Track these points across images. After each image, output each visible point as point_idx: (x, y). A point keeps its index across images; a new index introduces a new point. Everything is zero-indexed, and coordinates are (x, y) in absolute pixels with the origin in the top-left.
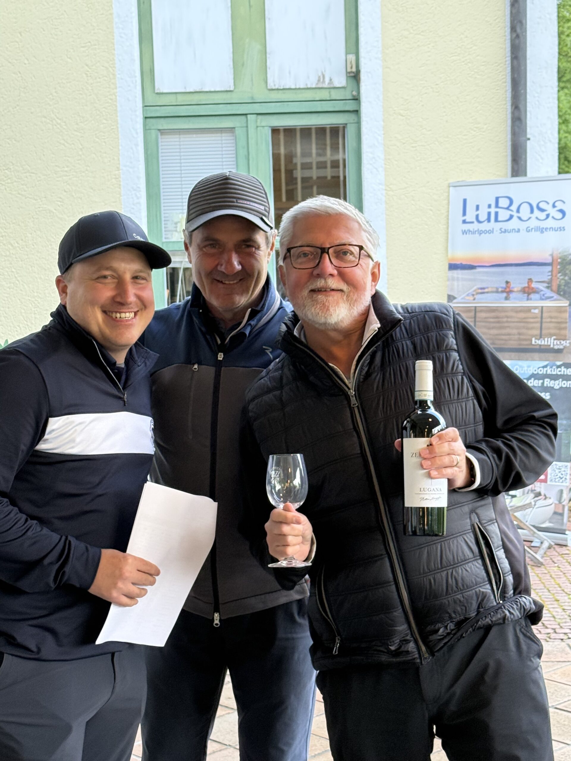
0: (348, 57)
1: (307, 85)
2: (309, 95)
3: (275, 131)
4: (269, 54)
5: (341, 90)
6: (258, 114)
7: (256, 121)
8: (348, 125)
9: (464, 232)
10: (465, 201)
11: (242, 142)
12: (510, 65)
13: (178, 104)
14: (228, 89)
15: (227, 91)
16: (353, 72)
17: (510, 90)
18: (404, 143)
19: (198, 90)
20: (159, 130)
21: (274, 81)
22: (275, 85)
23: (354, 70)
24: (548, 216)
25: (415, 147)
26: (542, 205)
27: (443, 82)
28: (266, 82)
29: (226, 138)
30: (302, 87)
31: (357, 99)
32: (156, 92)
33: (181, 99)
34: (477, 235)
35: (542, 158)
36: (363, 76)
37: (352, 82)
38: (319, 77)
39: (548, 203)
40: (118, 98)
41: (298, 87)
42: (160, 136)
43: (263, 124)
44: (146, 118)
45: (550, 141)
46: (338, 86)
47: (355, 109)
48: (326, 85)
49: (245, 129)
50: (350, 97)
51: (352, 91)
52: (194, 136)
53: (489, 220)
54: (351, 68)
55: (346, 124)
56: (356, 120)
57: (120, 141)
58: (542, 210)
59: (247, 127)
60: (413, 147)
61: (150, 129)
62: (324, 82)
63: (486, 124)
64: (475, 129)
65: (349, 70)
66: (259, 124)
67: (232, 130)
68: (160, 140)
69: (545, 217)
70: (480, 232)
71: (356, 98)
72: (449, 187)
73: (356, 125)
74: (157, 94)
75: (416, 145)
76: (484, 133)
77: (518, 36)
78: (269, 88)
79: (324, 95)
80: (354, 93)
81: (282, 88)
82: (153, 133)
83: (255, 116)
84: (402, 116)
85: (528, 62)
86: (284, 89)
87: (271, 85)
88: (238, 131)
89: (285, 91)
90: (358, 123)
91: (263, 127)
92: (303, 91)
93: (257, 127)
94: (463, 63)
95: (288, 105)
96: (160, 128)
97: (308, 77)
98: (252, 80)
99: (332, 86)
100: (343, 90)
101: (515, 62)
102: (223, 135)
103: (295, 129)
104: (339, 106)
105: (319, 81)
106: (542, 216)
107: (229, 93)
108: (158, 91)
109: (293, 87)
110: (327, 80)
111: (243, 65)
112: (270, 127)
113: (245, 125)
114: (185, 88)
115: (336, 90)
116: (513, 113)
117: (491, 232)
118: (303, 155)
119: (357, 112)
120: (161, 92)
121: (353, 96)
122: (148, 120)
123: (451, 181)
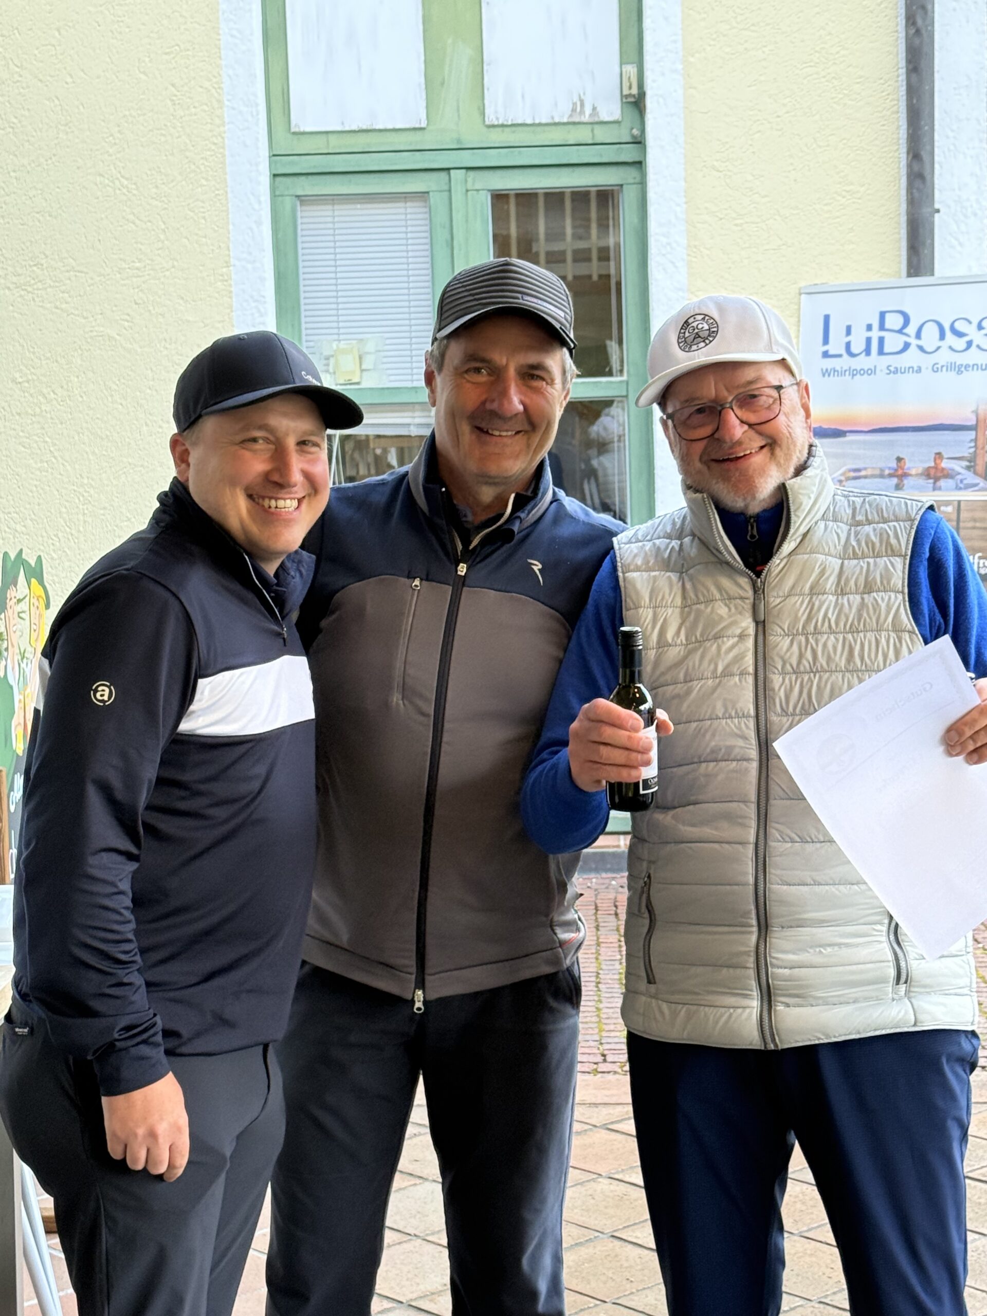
0: (624, 70)
1: (553, 118)
2: (556, 136)
3: (499, 198)
4: (489, 64)
5: (612, 126)
6: (468, 169)
7: (466, 181)
8: (624, 187)
9: (826, 373)
10: (827, 318)
11: (441, 217)
12: (905, 83)
13: (330, 151)
14: (417, 126)
15: (415, 129)
16: (634, 96)
17: (905, 127)
18: (721, 219)
19: (364, 127)
20: (298, 196)
21: (496, 112)
22: (497, 119)
23: (635, 91)
24: (969, 344)
25: (741, 225)
26: (959, 326)
27: (787, 112)
28: (483, 114)
29: (413, 210)
30: (544, 121)
31: (639, 143)
32: (293, 130)
33: (335, 144)
34: (848, 377)
35: (961, 244)
36: (650, 103)
37: (632, 113)
38: (575, 104)
39: (970, 322)
40: (226, 141)
41: (537, 121)
42: (299, 208)
43: (477, 187)
44: (275, 176)
45: (975, 215)
46: (607, 119)
47: (637, 159)
48: (586, 118)
49: (446, 194)
50: (629, 139)
51: (632, 129)
52: (359, 206)
53: (868, 351)
54: (630, 88)
55: (622, 186)
56: (638, 180)
57: (230, 216)
58: (960, 334)
59: (450, 191)
60: (736, 225)
61: (282, 196)
62: (582, 112)
63: (863, 185)
64: (844, 193)
65: (626, 92)
66: (469, 186)
67: (423, 196)
68: (299, 214)
69: (964, 346)
70: (854, 373)
71: (639, 140)
72: (800, 294)
73: (640, 186)
74: (294, 133)
75: (741, 221)
76: (860, 201)
77: (918, 32)
78: (487, 123)
79: (584, 135)
80: (636, 132)
81: (510, 123)
82: (288, 202)
83: (464, 171)
84: (718, 171)
85: (936, 76)
86: (513, 125)
87: (491, 118)
88: (434, 198)
89: (513, 129)
90: (642, 184)
91: (478, 190)
92: (546, 128)
93: (467, 191)
94: (823, 80)
95: (520, 152)
96: (300, 193)
97: (556, 105)
98: (458, 111)
99: (596, 119)
100: (616, 126)
101: (914, 77)
102: (409, 204)
103: (536, 195)
104: (608, 154)
105: (574, 110)
106: (960, 344)
107: (419, 133)
108: (297, 130)
109: (529, 121)
110: (588, 110)
111: (443, 84)
112: (489, 190)
113: (446, 188)
114: (343, 124)
115: (605, 127)
116: (909, 166)
117: (871, 372)
118: (549, 238)
119: (639, 164)
120: (302, 130)
121: (633, 136)
122: (278, 179)
123: (802, 284)
